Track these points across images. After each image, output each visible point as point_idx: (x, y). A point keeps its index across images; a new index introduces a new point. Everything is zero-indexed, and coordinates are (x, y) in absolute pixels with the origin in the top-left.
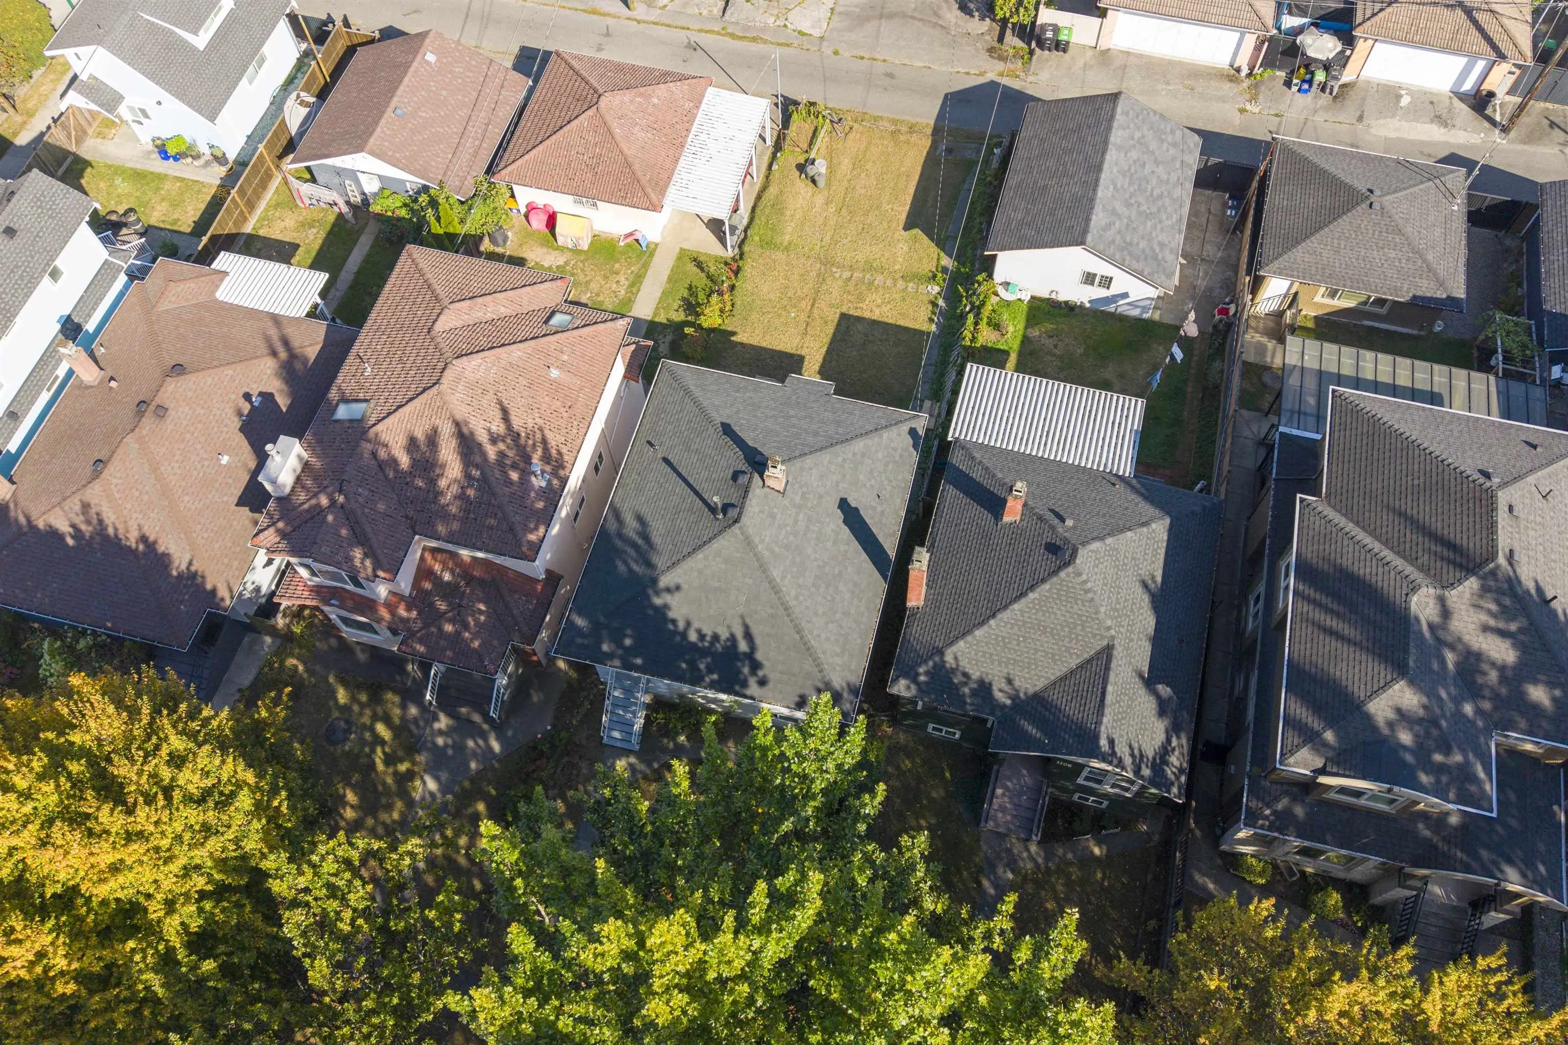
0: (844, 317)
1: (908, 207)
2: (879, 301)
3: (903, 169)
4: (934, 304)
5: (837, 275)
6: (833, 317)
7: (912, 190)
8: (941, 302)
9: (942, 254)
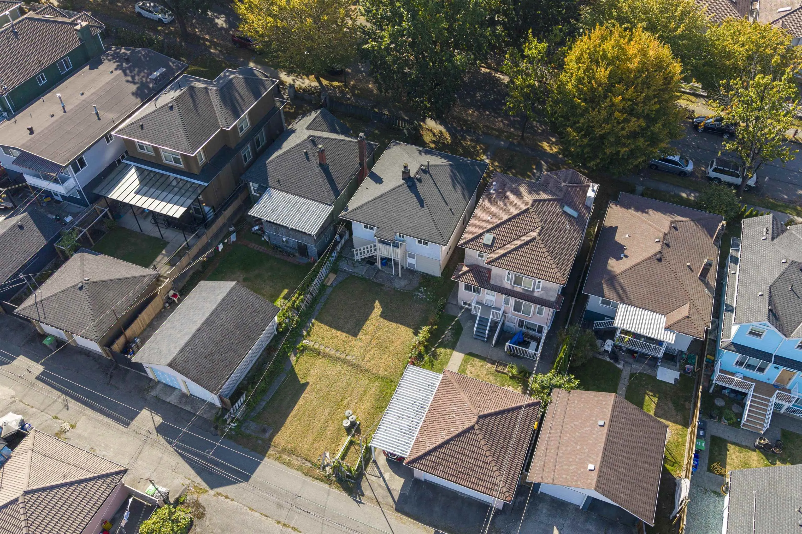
0: (355, 335)
1: (303, 395)
2: (336, 339)
3: (296, 423)
4: (308, 334)
5: (354, 358)
6: (361, 336)
7: (297, 407)
8: (305, 333)
9: (293, 363)
